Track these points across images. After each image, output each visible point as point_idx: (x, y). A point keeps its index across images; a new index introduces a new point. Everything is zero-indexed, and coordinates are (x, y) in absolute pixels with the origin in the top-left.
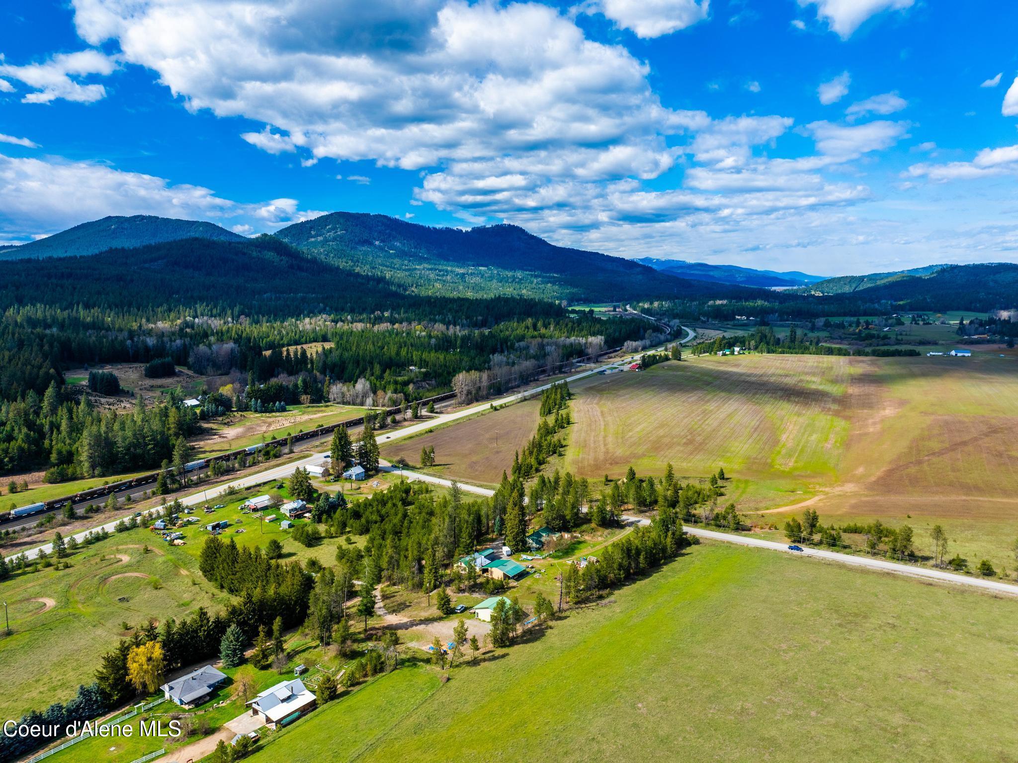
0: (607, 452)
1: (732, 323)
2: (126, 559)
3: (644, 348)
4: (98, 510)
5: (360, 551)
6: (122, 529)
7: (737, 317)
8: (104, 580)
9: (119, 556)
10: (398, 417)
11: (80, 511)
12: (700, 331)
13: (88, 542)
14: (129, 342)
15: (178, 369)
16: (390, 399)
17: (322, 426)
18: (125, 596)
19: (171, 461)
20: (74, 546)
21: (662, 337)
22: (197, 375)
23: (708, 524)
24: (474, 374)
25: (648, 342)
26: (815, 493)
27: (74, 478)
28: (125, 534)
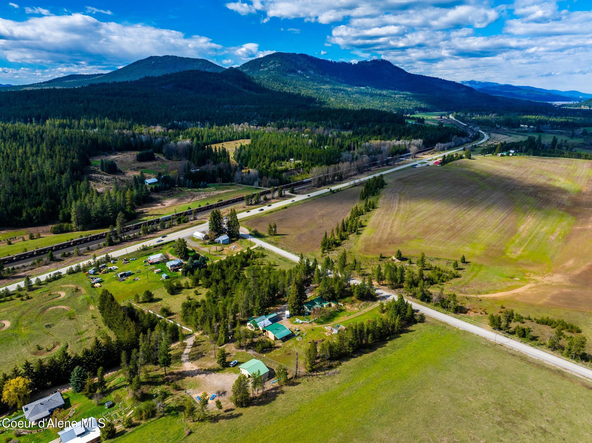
0: (390, 234)
1: (516, 129)
2: (63, 294)
3: (449, 148)
4: (69, 255)
5: (198, 303)
6: (71, 272)
7: (522, 126)
8: (44, 310)
9: (59, 293)
10: (269, 196)
11: (58, 255)
12: (493, 135)
13: (48, 281)
14: (132, 139)
15: (157, 155)
16: (270, 182)
17: (222, 200)
18: (50, 323)
19: (115, 225)
20: (39, 283)
21: (464, 140)
22: (167, 160)
23: (436, 305)
24: (325, 168)
25: (453, 144)
26: (528, 281)
27: (67, 231)
28: (71, 276)
